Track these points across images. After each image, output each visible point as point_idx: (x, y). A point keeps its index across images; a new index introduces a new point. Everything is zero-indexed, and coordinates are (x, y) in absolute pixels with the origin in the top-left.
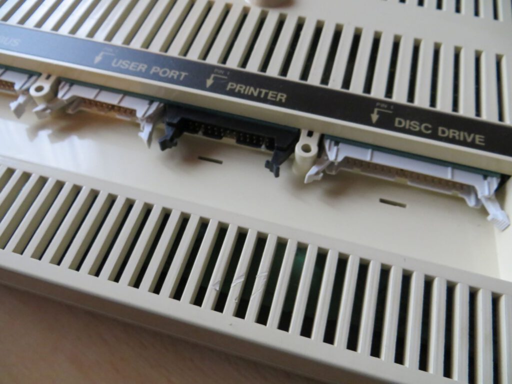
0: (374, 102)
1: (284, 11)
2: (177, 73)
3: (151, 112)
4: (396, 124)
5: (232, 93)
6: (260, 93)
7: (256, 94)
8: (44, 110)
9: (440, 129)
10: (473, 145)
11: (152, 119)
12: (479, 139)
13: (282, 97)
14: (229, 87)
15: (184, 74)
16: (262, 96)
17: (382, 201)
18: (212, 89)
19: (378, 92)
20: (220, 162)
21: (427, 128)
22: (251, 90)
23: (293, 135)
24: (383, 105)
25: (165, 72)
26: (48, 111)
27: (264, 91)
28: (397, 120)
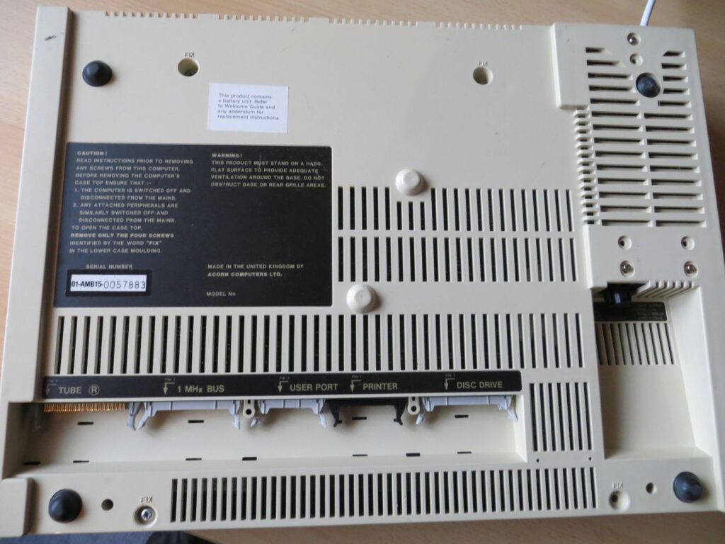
0: (444, 374)
1: (378, 313)
2: (331, 385)
3: (321, 406)
4: (458, 387)
5: (367, 391)
6: (382, 386)
7: (380, 388)
8: (257, 422)
9: (480, 383)
10: (497, 389)
11: (322, 411)
12: (499, 384)
13: (395, 386)
14: (364, 388)
15: (336, 385)
16: (384, 388)
17: (457, 417)
18: (355, 392)
19: (445, 367)
20: (365, 418)
21: (473, 385)
22: (377, 386)
23: (405, 401)
24: (450, 375)
25: (324, 387)
26: (259, 422)
27: (384, 384)
28: (458, 383)
